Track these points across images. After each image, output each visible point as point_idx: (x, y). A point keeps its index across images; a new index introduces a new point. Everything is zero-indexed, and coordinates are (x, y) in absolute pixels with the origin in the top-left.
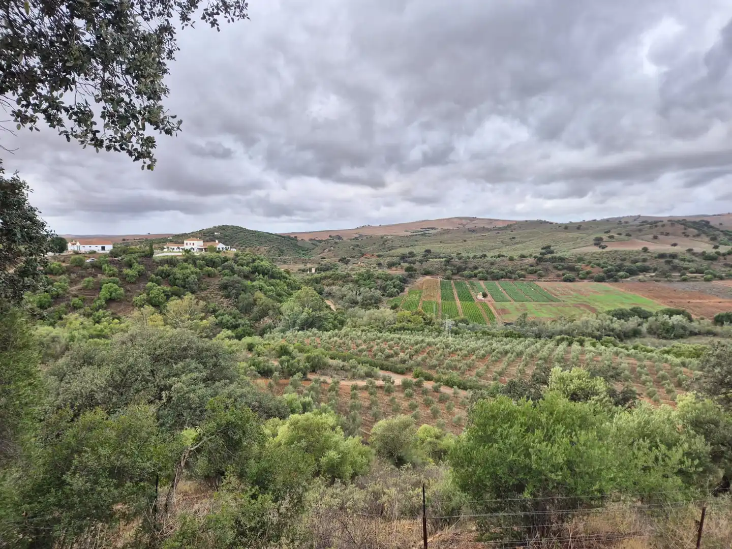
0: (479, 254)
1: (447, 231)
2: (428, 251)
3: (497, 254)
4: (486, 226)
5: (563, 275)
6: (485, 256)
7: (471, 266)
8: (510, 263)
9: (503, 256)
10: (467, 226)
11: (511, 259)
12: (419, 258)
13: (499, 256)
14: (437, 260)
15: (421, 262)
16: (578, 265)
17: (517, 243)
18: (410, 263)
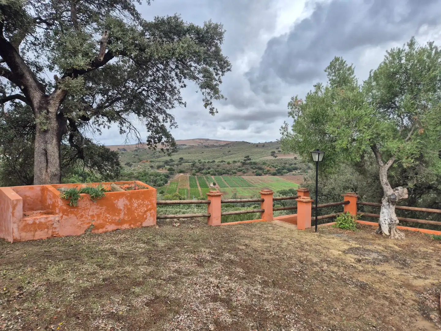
0: (211, 161)
1: (192, 147)
2: (181, 159)
3: (221, 160)
4: (215, 144)
5: (256, 172)
6: (214, 161)
7: (207, 167)
8: (228, 165)
9: (224, 162)
10: (204, 144)
11: (229, 163)
12: (176, 163)
13: (222, 162)
14: (187, 164)
15: (177, 165)
16: (263, 167)
17: (232, 154)
18: (171, 166)
